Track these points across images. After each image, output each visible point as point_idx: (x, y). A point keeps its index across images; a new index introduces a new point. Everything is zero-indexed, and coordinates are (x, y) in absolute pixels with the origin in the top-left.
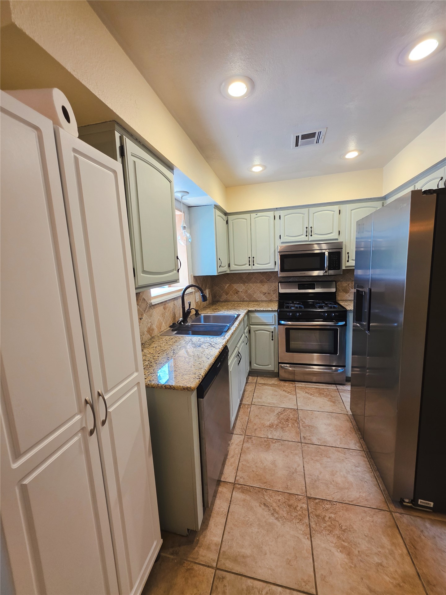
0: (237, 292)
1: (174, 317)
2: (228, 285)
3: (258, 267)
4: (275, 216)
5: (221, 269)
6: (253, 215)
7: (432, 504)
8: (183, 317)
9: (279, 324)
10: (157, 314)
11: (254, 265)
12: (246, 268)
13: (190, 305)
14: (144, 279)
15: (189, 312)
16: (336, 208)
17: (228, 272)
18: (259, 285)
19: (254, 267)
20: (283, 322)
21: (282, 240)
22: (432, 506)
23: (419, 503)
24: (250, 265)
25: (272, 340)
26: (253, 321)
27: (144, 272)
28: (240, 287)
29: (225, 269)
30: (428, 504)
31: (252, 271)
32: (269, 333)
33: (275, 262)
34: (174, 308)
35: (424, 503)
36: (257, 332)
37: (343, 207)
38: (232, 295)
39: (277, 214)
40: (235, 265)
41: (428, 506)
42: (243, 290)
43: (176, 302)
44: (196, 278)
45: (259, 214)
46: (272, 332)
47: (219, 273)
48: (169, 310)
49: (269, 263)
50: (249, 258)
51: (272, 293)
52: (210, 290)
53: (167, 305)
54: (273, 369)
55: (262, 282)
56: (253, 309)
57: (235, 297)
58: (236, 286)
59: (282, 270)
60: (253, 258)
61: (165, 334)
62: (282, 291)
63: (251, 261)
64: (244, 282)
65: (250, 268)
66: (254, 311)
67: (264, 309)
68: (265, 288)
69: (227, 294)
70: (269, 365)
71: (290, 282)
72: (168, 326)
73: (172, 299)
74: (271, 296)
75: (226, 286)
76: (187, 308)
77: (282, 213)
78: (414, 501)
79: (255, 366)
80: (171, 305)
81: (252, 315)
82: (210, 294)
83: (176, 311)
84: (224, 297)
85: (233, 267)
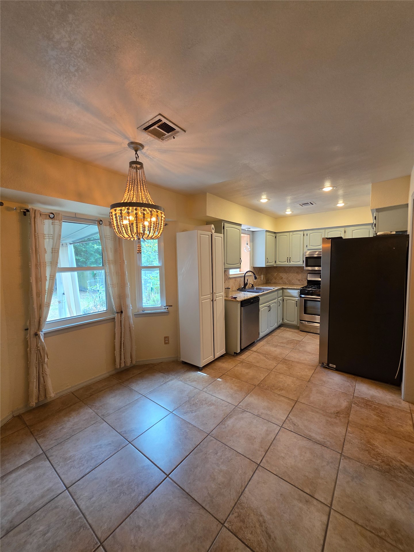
0: (282, 278)
1: (240, 285)
2: (276, 274)
3: (292, 263)
4: (304, 234)
5: (268, 264)
6: (291, 233)
7: (335, 366)
8: (244, 286)
9: (300, 297)
10: (232, 282)
11: (290, 262)
12: (286, 264)
13: (247, 280)
14: (227, 266)
15: (247, 284)
16: (343, 229)
17: (275, 266)
18: (295, 274)
19: (290, 264)
20: (303, 296)
21: (308, 248)
22: (335, 367)
23: (330, 366)
24: (288, 262)
25: (297, 306)
26: (286, 294)
27: (227, 264)
28: (284, 275)
29: (272, 264)
30: (334, 366)
31: (289, 266)
32: (295, 302)
33: (303, 261)
34: (240, 281)
35: (332, 366)
36: (287, 301)
37: (347, 229)
38: (278, 280)
39: (305, 233)
40: (279, 262)
41: (333, 367)
42: (286, 277)
43: (241, 278)
44: (254, 268)
45: (295, 233)
46: (297, 302)
47: (267, 266)
48: (237, 282)
49: (299, 261)
50: (288, 258)
51: (304, 280)
52: (264, 276)
53: (236, 279)
54: (296, 324)
55: (297, 273)
56: (286, 287)
57: (280, 281)
58: (281, 275)
59: (307, 266)
60: (290, 258)
61: (235, 291)
62: (309, 279)
63: (289, 260)
64: (286, 272)
65: (288, 264)
66: (286, 288)
67: (292, 288)
68: (300, 277)
69: (276, 279)
70: (294, 321)
71: (315, 273)
72: (236, 289)
73: (239, 277)
74: (303, 282)
75: (275, 274)
76: (246, 282)
77: (308, 232)
78: (328, 365)
79: (286, 321)
80: (238, 279)
81: (285, 291)
82: (265, 278)
83: (241, 283)
84: (274, 281)
85: (278, 263)
